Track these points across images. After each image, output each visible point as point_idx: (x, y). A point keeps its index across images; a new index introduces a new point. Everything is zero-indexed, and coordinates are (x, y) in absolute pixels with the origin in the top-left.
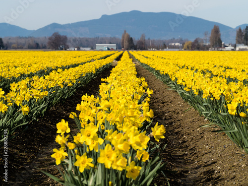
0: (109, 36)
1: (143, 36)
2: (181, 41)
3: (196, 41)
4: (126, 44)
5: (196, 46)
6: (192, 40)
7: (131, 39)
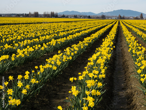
0: (115, 15)
1: (124, 16)
2: (132, 17)
3: (137, 17)
4: (120, 17)
5: (137, 18)
6: (136, 17)
7: (121, 16)
